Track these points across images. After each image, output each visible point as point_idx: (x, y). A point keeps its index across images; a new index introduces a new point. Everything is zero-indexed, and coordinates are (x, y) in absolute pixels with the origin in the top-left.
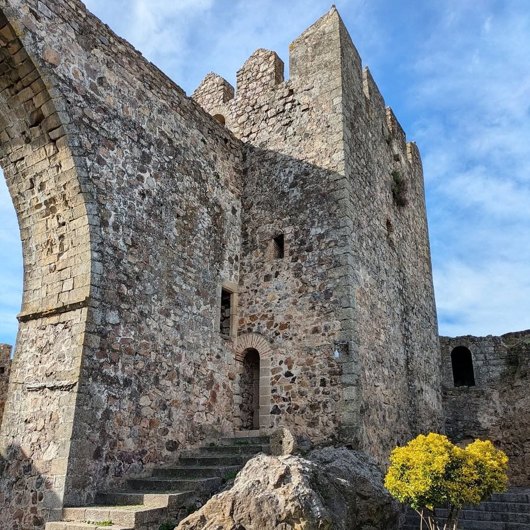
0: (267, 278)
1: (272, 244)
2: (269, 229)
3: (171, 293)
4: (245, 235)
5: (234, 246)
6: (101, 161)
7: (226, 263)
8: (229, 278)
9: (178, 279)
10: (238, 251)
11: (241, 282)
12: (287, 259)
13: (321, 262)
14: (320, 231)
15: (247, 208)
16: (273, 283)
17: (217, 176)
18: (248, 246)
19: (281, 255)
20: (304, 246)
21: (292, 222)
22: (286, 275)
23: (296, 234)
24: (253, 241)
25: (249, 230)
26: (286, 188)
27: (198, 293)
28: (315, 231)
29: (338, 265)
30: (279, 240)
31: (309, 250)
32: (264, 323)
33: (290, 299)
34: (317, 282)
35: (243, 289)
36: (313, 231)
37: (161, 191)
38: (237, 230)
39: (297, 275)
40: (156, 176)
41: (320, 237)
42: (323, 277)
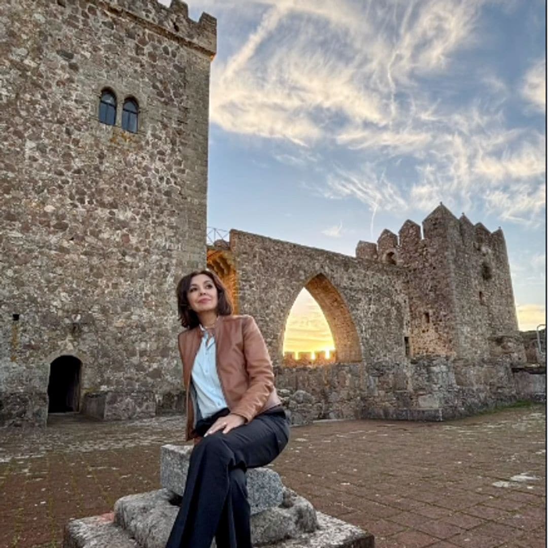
0: (424, 332)
1: (424, 317)
2: (422, 309)
3: (386, 347)
4: (411, 311)
5: (407, 317)
6: (357, 310)
7: (405, 327)
8: (406, 332)
9: (388, 341)
10: (409, 319)
11: (412, 333)
12: (431, 324)
13: (446, 327)
14: (445, 313)
15: (411, 299)
16: (426, 334)
17: (396, 290)
18: (413, 317)
19: (428, 321)
20: (438, 320)
21: (432, 308)
22: (432, 331)
23: (434, 313)
24: (415, 314)
25: (413, 309)
26: (428, 292)
27: (396, 344)
28: (442, 313)
29: (453, 329)
30: (427, 315)
31: (441, 321)
32: (424, 351)
33: (435, 341)
34: (445, 335)
35: (413, 335)
36: (441, 313)
37: (377, 310)
38: (408, 309)
39: (437, 332)
40: (374, 305)
41: (445, 316)
42: (447, 333)
